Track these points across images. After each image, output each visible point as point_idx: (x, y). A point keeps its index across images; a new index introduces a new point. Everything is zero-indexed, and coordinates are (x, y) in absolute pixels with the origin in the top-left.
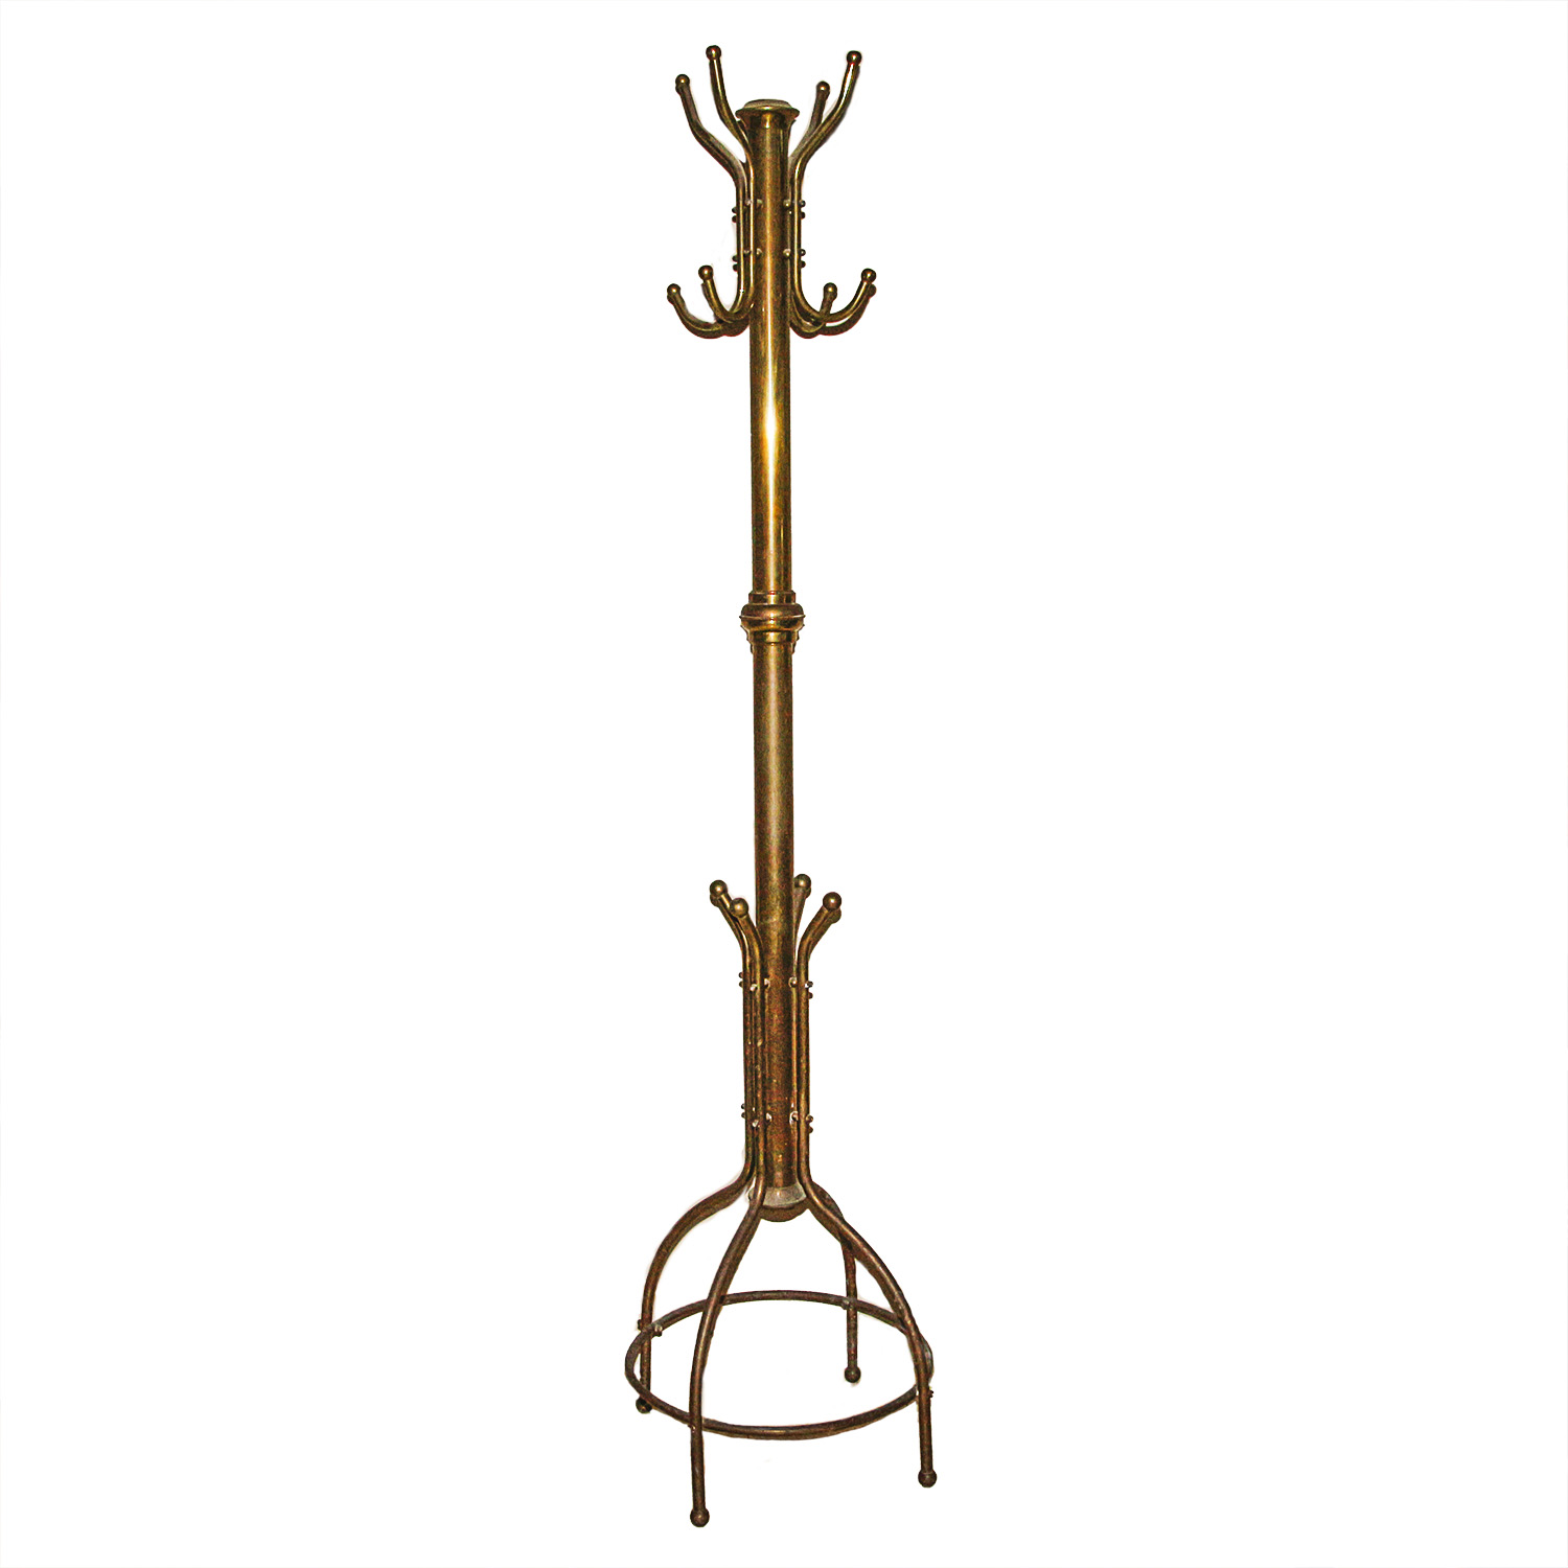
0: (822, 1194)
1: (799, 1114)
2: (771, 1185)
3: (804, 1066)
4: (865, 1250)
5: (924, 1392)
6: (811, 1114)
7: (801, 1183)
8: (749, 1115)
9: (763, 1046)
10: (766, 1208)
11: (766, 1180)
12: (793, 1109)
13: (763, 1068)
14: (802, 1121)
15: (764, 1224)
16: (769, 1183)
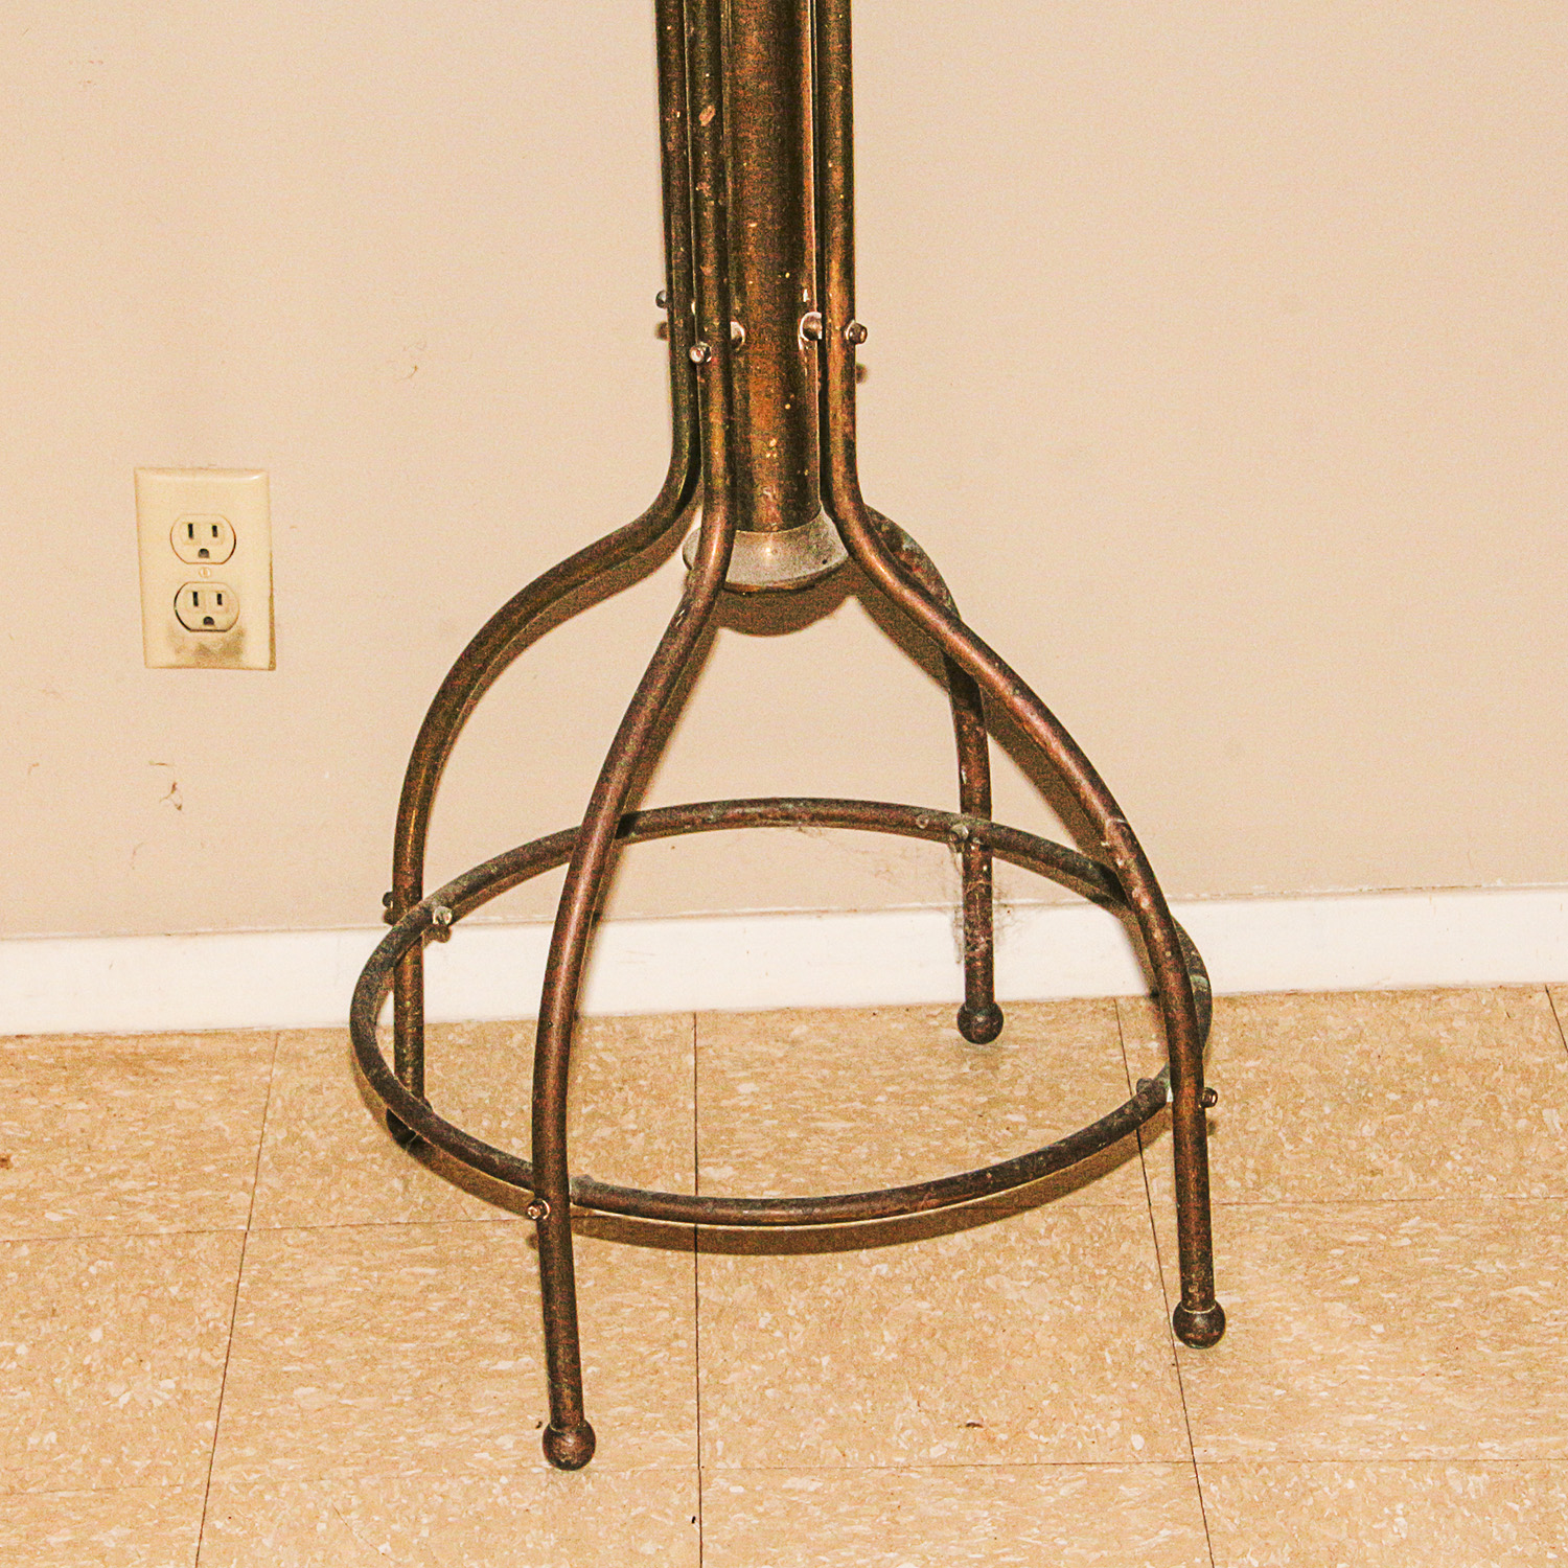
0: (890, 540)
1: (823, 321)
2: (748, 525)
3: (837, 178)
4: (1019, 702)
5: (1188, 1089)
6: (860, 318)
7: (831, 511)
8: (681, 331)
9: (718, 120)
10: (735, 590)
11: (731, 509)
12: (807, 308)
13: (718, 184)
14: (835, 338)
15: (728, 642)
16: (742, 517)
